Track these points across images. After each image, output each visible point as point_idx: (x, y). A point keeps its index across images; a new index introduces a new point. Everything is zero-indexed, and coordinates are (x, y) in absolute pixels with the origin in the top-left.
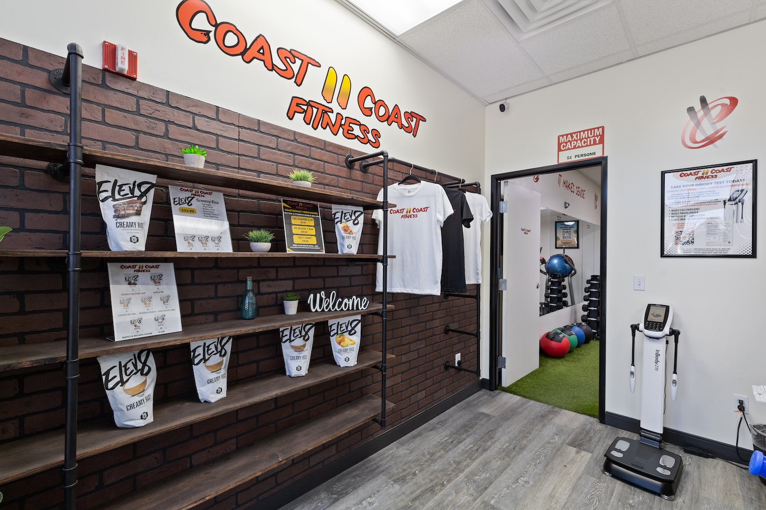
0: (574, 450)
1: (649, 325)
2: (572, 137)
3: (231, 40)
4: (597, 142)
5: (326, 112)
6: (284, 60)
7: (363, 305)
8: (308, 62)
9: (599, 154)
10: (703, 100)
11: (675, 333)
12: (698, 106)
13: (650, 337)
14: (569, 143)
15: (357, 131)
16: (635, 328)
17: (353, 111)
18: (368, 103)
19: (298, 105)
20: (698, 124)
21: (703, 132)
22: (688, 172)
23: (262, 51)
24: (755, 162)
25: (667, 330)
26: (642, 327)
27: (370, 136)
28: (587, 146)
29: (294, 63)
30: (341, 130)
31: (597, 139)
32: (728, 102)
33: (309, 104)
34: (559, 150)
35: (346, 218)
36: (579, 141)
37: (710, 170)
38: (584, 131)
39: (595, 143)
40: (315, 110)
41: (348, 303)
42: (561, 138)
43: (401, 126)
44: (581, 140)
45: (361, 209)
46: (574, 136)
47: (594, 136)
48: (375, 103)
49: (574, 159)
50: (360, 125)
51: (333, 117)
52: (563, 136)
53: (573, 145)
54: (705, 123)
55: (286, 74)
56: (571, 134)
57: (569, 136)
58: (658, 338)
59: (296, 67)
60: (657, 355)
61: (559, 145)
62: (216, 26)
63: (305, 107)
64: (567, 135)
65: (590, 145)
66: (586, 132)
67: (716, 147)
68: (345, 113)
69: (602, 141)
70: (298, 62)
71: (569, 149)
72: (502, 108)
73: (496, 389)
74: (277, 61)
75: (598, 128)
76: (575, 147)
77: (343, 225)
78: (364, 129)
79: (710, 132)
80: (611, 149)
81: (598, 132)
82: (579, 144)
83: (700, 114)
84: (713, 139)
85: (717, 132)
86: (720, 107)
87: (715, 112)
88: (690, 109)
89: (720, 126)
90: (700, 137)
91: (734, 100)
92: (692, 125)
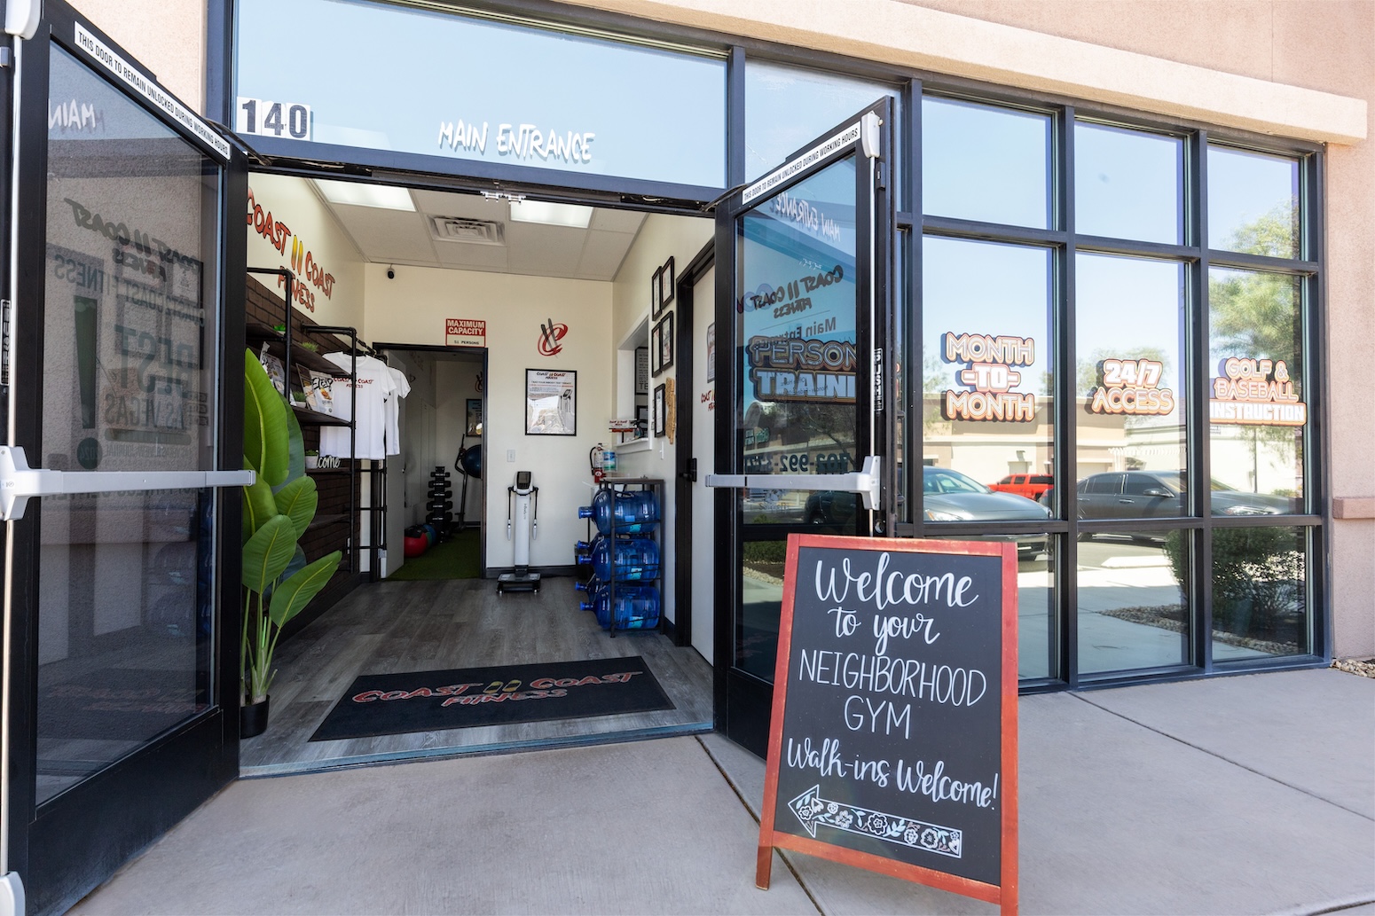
0: (473, 591)
1: (521, 486)
2: (459, 323)
3: (259, 219)
4: (480, 334)
5: (293, 279)
6: (277, 232)
7: (336, 464)
8: (287, 232)
9: (481, 345)
10: (550, 321)
11: (536, 489)
12: (547, 326)
13: (521, 495)
14: (456, 328)
15: (305, 296)
16: (511, 489)
18: (310, 268)
20: (547, 339)
21: (550, 344)
22: (541, 372)
23: (269, 226)
24: (576, 372)
25: (531, 488)
26: (515, 488)
27: (310, 301)
28: (471, 335)
29: (281, 235)
30: (298, 295)
31: (480, 331)
32: (563, 328)
34: (447, 333)
35: (323, 385)
36: (465, 329)
37: (553, 373)
38: (469, 321)
39: (478, 334)
42: (449, 321)
43: (324, 289)
44: (467, 328)
45: (330, 376)
46: (461, 322)
47: (477, 328)
49: (460, 344)
50: (306, 290)
51: (295, 282)
52: (451, 320)
53: (459, 331)
54: (551, 339)
55: (278, 244)
56: (458, 320)
58: (525, 495)
59: (282, 238)
60: (525, 507)
61: (447, 327)
62: (255, 208)
64: (455, 320)
65: (474, 335)
66: (471, 322)
67: (557, 357)
68: (300, 279)
69: (484, 334)
70: (283, 233)
71: (456, 334)
72: (391, 275)
73: (377, 580)
74: (275, 234)
75: (481, 322)
76: (461, 334)
77: (322, 390)
78: (308, 293)
79: (554, 346)
80: (492, 343)
81: (481, 325)
82: (465, 331)
83: (548, 331)
84: (555, 351)
85: (558, 347)
86: (558, 330)
87: (556, 332)
88: (543, 326)
89: (559, 342)
90: (548, 348)
91: (566, 328)
92: (544, 338)
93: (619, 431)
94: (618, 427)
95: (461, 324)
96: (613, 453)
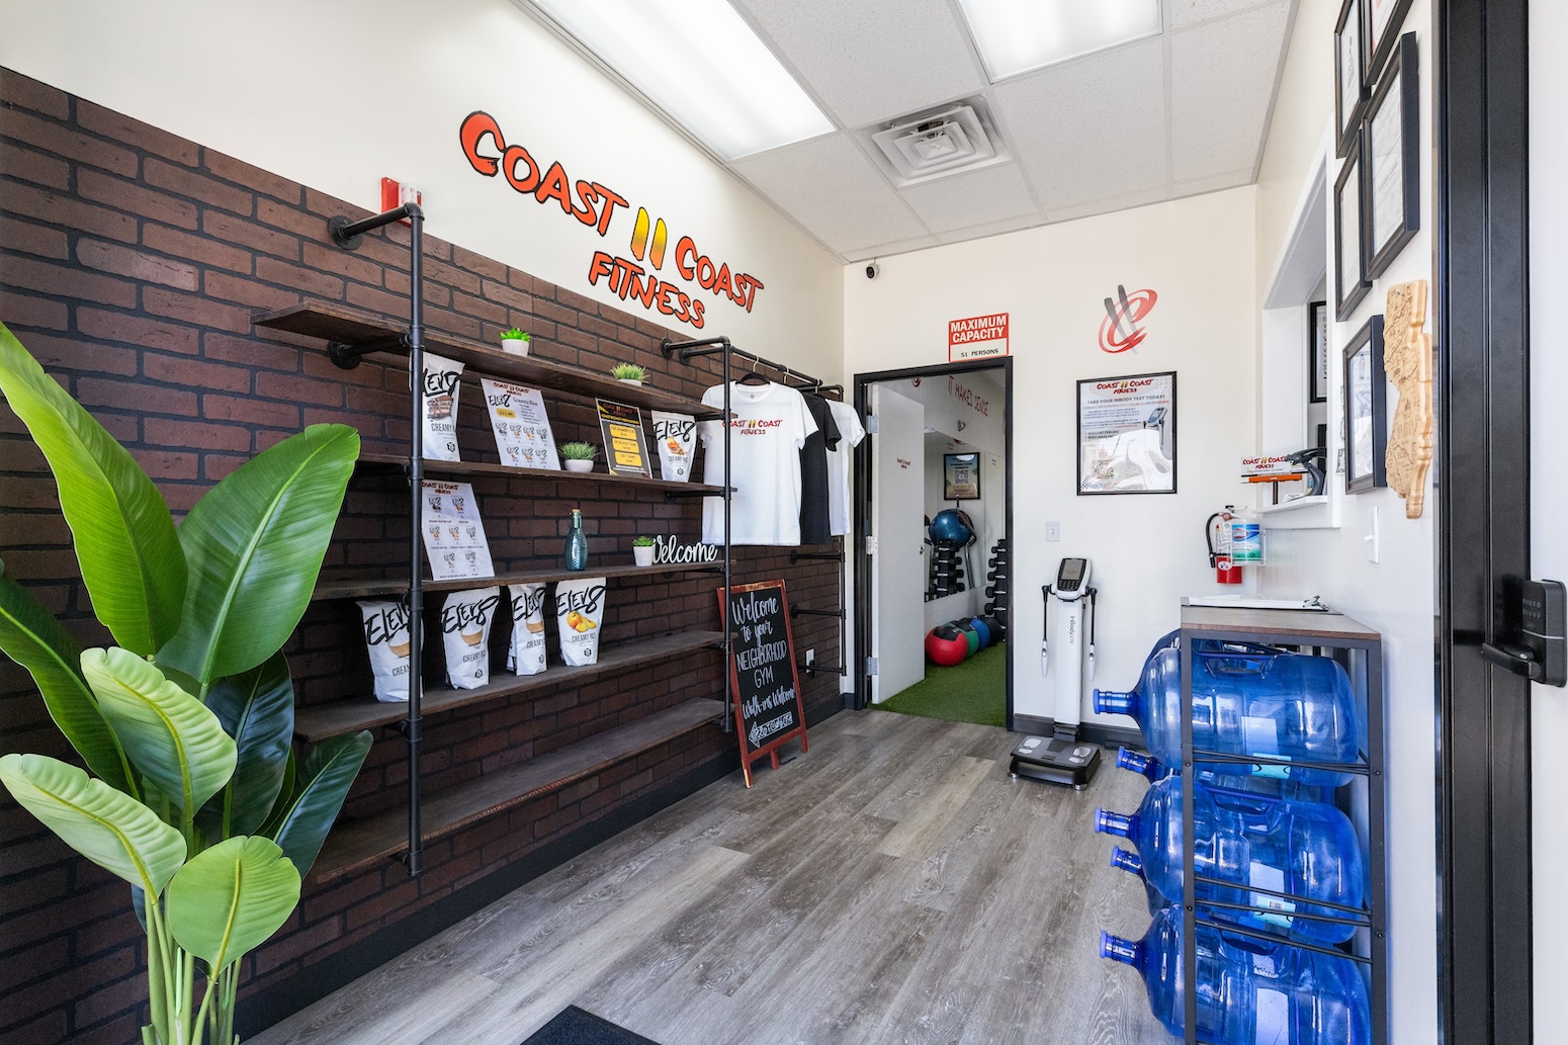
0: (974, 759)
1: (1065, 584)
2: (968, 325)
3: (522, 170)
4: (1000, 335)
5: (636, 274)
6: (584, 197)
7: (710, 555)
8: (616, 200)
9: (1002, 353)
10: (1121, 290)
11: (1091, 592)
12: (1116, 299)
13: (1065, 600)
14: (963, 334)
15: (675, 303)
16: (1047, 590)
17: (669, 273)
18: (689, 262)
19: (601, 263)
20: (1116, 322)
21: (1122, 332)
22: (1106, 383)
23: (558, 186)
24: (1174, 374)
25: (1082, 590)
26: (1054, 588)
27: (691, 311)
28: (987, 339)
29: (596, 202)
30: (655, 300)
31: (1000, 331)
32: (1146, 296)
33: (616, 262)
34: (951, 343)
35: (673, 431)
36: (977, 332)
37: (1129, 381)
38: (983, 318)
39: (997, 337)
40: (623, 271)
41: (691, 552)
42: (953, 324)
43: (732, 296)
44: (979, 330)
45: (691, 419)
46: (971, 323)
47: (995, 326)
48: (697, 261)
49: (970, 357)
50: (679, 293)
51: (644, 280)
52: (955, 322)
53: (969, 337)
54: (1124, 321)
55: (587, 218)
56: (966, 321)
57: (964, 323)
58: (1072, 601)
59: (599, 208)
60: (1073, 623)
61: (951, 334)
62: (505, 150)
63: (610, 267)
64: (961, 321)
65: (991, 338)
66: (986, 319)
67: (1135, 352)
68: (660, 276)
69: (1005, 334)
70: (602, 201)
71: (963, 342)
72: (870, 272)
73: (864, 706)
74: (576, 201)
75: (1001, 315)
76: (971, 340)
77: (669, 441)
78: (684, 299)
79: (1129, 333)
80: (1018, 346)
81: (1001, 321)
82: (977, 335)
83: (1119, 308)
84: (1131, 342)
85: (1136, 333)
86: (1138, 302)
87: (1134, 308)
88: (1108, 302)
89: (1138, 325)
90: (1118, 338)
91: (1153, 294)
92: (1110, 321)
93: (1266, 480)
94: (1262, 472)
95: (971, 326)
96: (1256, 527)
